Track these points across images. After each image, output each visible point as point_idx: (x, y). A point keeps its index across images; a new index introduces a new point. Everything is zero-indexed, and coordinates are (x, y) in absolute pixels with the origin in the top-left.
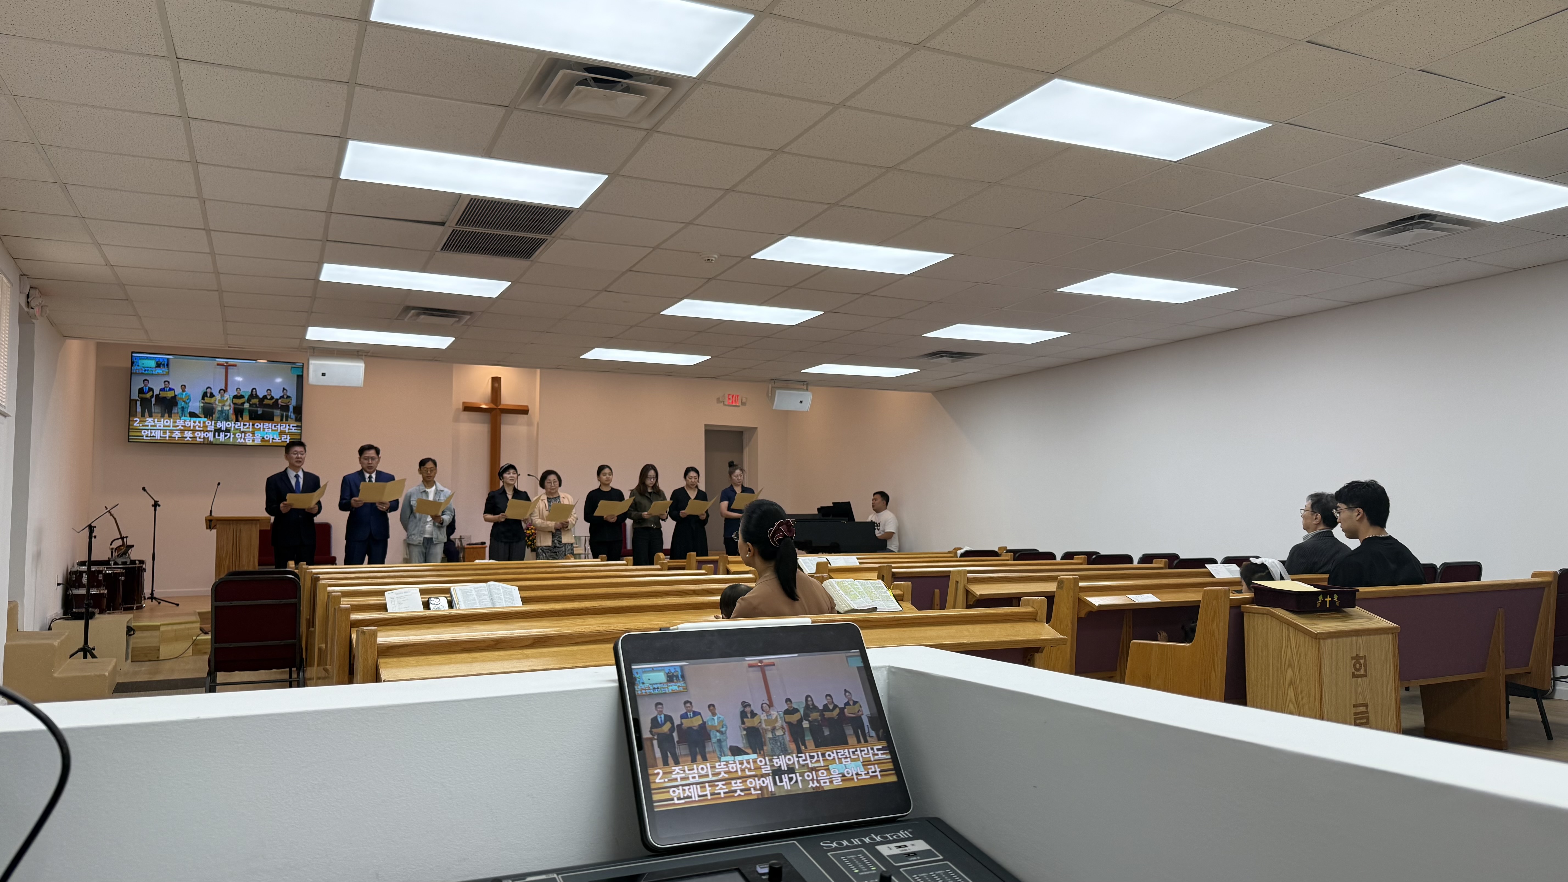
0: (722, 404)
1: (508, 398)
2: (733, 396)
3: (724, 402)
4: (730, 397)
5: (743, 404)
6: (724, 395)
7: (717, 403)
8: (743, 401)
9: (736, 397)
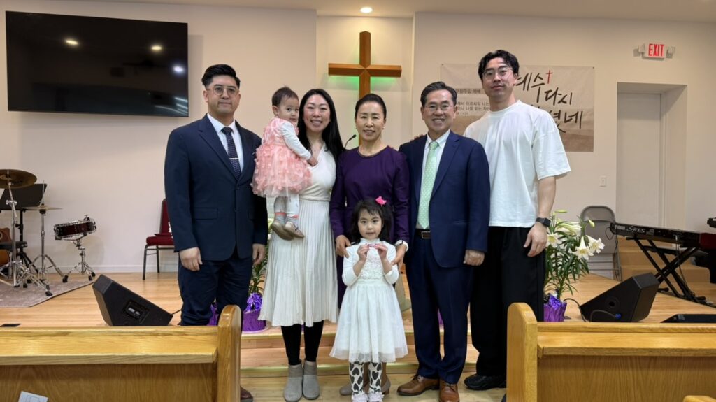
0: (641, 57)
1: (378, 58)
2: (655, 47)
3: (643, 53)
4: (652, 47)
5: (669, 55)
6: (644, 46)
7: (635, 55)
8: (669, 52)
9: (660, 47)
